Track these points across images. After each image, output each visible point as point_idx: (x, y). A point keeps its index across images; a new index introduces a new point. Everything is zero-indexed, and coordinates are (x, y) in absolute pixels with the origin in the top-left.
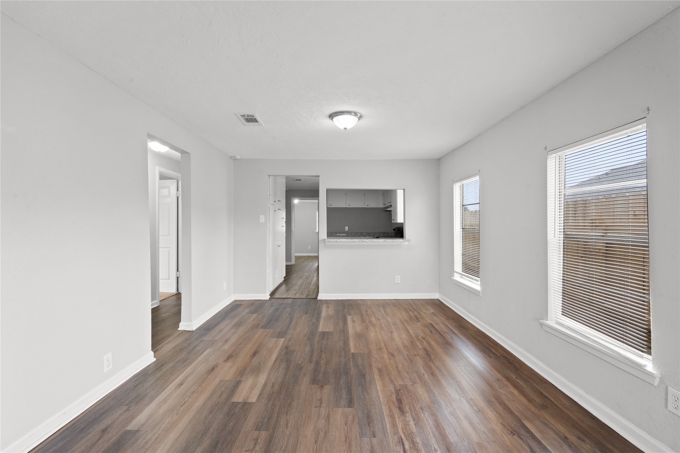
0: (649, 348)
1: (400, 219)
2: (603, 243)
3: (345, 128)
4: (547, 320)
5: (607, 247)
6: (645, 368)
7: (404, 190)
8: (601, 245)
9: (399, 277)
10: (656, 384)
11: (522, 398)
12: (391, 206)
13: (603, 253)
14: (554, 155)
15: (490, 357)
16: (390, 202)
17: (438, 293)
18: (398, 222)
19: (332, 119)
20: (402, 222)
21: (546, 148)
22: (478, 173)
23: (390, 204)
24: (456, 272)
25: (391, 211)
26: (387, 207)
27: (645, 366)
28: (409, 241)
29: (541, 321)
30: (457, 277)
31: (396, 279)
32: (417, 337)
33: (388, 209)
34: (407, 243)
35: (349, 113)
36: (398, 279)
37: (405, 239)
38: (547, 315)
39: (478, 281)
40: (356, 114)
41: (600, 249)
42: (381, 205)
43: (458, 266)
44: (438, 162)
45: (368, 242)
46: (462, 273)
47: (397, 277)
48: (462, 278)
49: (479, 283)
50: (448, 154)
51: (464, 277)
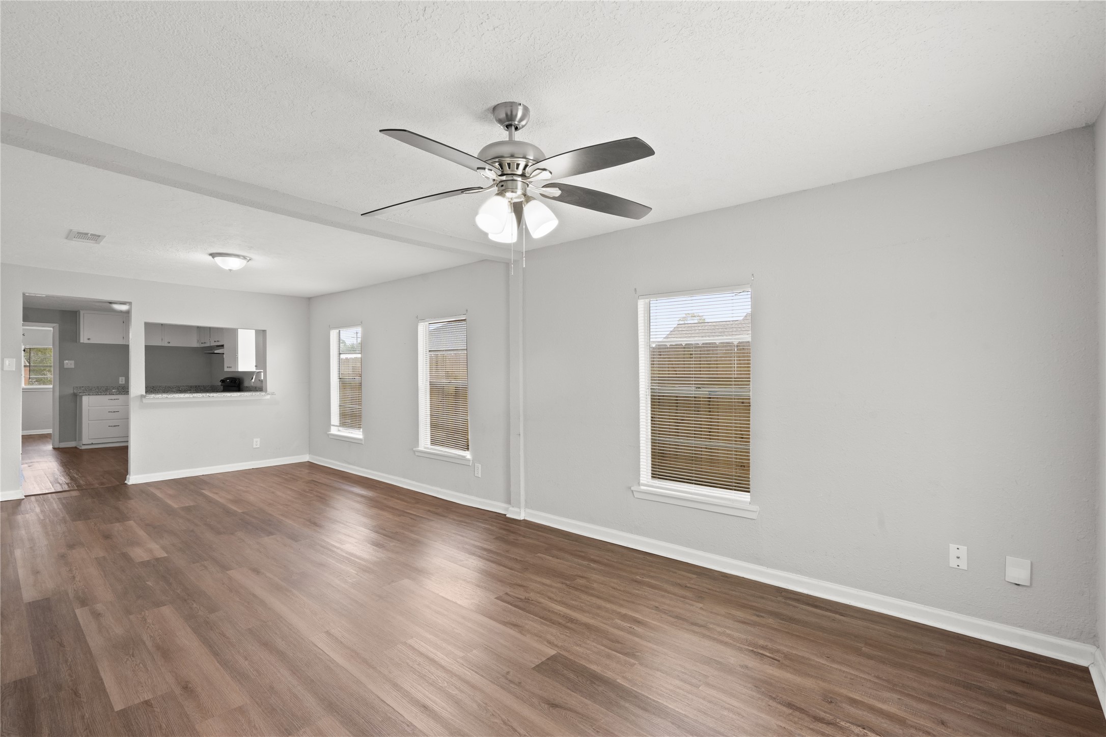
0: (468, 445)
1: (246, 366)
2: (453, 387)
3: (230, 270)
4: (418, 447)
5: (456, 392)
6: (467, 458)
8: (452, 390)
9: (258, 440)
10: (470, 465)
11: (404, 503)
12: (222, 346)
13: (454, 396)
14: (422, 323)
16: (217, 341)
17: (308, 455)
18: (239, 370)
19: (213, 257)
20: (254, 370)
21: (417, 317)
22: (360, 324)
23: (217, 344)
24: (333, 425)
26: (212, 348)
28: (273, 394)
29: (414, 449)
30: (334, 431)
31: (255, 443)
32: (304, 491)
33: (216, 352)
34: (268, 397)
35: (236, 256)
36: (257, 443)
37: (266, 391)
38: (418, 443)
39: (359, 429)
40: (245, 258)
41: (452, 394)
42: (194, 343)
43: (335, 419)
44: (308, 302)
45: (217, 397)
46: (339, 424)
47: (255, 440)
48: (339, 431)
49: (361, 433)
50: (322, 295)
51: (340, 428)
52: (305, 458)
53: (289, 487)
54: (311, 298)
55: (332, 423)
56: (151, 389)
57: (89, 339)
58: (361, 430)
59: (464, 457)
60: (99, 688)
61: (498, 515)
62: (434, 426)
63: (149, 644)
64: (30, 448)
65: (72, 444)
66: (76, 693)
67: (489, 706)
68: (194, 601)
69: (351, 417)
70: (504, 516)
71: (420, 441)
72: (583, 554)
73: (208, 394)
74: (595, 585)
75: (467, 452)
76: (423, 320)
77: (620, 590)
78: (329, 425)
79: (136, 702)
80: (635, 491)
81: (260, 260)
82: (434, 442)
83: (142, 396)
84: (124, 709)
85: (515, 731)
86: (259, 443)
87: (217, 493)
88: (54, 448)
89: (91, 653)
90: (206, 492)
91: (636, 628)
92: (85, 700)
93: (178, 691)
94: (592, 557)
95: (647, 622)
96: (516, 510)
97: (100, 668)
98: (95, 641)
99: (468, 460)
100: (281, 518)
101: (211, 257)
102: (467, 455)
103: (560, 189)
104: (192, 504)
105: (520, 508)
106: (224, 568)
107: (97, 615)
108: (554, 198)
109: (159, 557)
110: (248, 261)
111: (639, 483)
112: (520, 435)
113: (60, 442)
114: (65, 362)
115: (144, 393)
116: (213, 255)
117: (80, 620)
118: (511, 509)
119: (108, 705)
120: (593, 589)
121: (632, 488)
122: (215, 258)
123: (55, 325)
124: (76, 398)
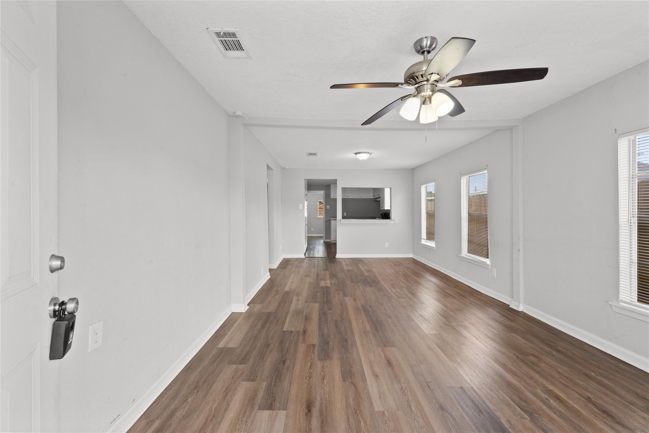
0: (488, 255)
1: (387, 207)
3: (363, 160)
4: (461, 254)
6: (487, 263)
7: (391, 188)
8: (480, 219)
10: (490, 269)
12: (380, 197)
14: (463, 177)
15: (436, 276)
16: (379, 195)
17: (412, 254)
18: (385, 209)
19: (356, 155)
20: (389, 208)
21: (461, 174)
22: (434, 180)
23: (379, 196)
24: (423, 239)
25: (380, 201)
26: (377, 198)
27: (487, 262)
28: (394, 220)
29: (459, 255)
30: (423, 242)
31: (386, 245)
33: (377, 200)
34: (392, 222)
35: (365, 152)
37: (391, 219)
38: (461, 252)
39: (433, 242)
40: (368, 153)
42: (371, 197)
43: (424, 235)
44: (412, 172)
45: (368, 221)
46: (426, 239)
47: (386, 243)
48: (426, 242)
49: (434, 244)
50: (418, 167)
51: (427, 241)
52: (411, 256)
53: (395, 268)
54: (413, 169)
55: (422, 238)
56: (344, 217)
57: (334, 196)
58: (434, 242)
59: (485, 262)
60: (284, 323)
61: (503, 304)
62: (470, 242)
63: (304, 314)
64: (318, 241)
65: (329, 240)
66: (278, 321)
67: (406, 390)
68: (327, 304)
69: (430, 236)
70: (508, 306)
71: (462, 251)
72: (552, 344)
73: (365, 220)
74: (543, 365)
75: (487, 259)
76: (464, 175)
77: (563, 375)
78: (420, 238)
79: (290, 330)
80: (613, 306)
81: (376, 154)
82: (470, 251)
83: (341, 220)
84: (285, 331)
85: (410, 407)
86: (388, 245)
87: (363, 266)
88: (324, 242)
89: (289, 311)
90: (360, 266)
91: (551, 401)
92: (279, 324)
93: (301, 331)
94: (559, 348)
95: (568, 402)
96: (517, 303)
97: (288, 316)
98: (292, 308)
99: (488, 265)
100: (381, 281)
101: (355, 155)
102: (488, 261)
103: (459, 79)
104: (352, 268)
105: (519, 302)
106: (345, 295)
107: (298, 300)
108: (460, 86)
109: (328, 286)
110: (370, 155)
111: (618, 299)
112: (519, 250)
113: (325, 239)
114: (327, 206)
115: (341, 218)
116: (356, 154)
117: (293, 300)
118: (513, 302)
119: (283, 328)
120: (538, 366)
121: (610, 303)
122: (357, 155)
123: (324, 191)
124: (330, 221)
